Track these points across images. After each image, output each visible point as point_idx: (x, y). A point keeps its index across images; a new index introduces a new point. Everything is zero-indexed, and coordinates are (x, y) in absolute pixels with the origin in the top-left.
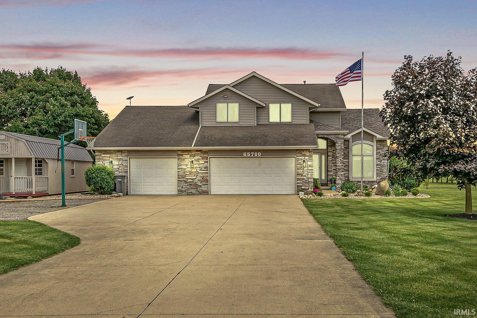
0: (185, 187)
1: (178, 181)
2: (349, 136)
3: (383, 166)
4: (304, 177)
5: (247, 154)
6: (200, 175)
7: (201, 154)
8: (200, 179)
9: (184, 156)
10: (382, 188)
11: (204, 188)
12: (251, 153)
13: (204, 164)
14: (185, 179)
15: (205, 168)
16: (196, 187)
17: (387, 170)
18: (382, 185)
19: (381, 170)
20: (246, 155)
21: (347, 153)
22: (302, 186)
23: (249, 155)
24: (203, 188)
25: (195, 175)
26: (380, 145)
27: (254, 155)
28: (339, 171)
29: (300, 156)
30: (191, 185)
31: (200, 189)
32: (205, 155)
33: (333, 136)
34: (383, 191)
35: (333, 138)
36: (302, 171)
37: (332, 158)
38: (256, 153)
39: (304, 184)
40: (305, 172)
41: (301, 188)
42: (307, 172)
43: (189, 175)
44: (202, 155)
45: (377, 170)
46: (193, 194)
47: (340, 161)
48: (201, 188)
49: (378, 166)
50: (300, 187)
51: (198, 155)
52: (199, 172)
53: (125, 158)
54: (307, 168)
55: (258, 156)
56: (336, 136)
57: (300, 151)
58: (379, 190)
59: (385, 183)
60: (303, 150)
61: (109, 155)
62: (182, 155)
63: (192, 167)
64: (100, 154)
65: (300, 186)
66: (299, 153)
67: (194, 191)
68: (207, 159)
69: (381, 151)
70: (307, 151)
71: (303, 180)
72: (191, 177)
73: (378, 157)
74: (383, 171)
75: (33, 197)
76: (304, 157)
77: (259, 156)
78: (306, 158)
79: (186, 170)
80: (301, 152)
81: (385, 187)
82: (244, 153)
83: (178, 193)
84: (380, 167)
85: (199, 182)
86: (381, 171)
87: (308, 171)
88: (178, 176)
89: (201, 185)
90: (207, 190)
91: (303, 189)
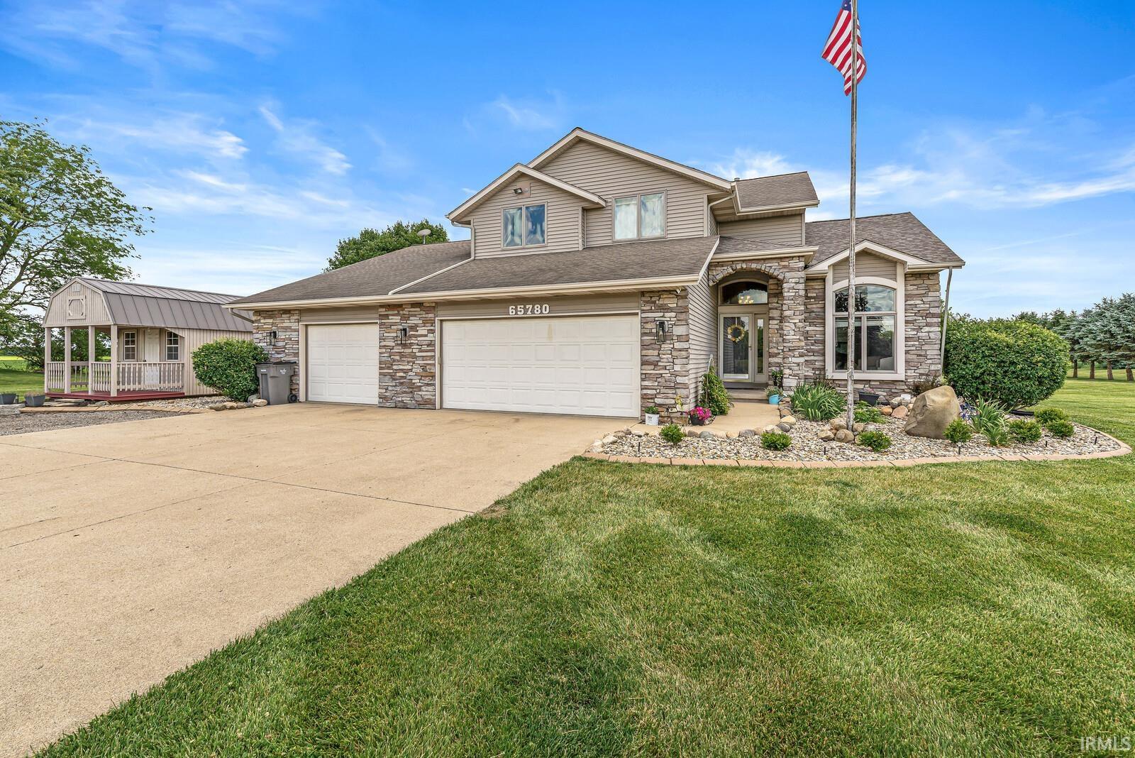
0: (390, 388)
1: (380, 374)
2: (823, 266)
3: (923, 342)
4: (661, 372)
5: (516, 309)
6: (420, 362)
7: (422, 312)
8: (419, 370)
9: (390, 317)
10: (933, 412)
11: (426, 393)
12: (527, 307)
13: (426, 336)
14: (392, 371)
15: (428, 345)
16: (411, 390)
17: (938, 352)
18: (933, 401)
19: (919, 352)
20: (514, 311)
21: (819, 310)
22: (655, 396)
23: (521, 311)
24: (424, 393)
25: (408, 362)
26: (916, 287)
27: (533, 312)
28: (790, 353)
29: (650, 311)
30: (402, 384)
31: (417, 395)
32: (430, 315)
33: (774, 265)
34: (938, 425)
35: (775, 269)
36: (656, 353)
37: (780, 322)
38: (537, 307)
39: (663, 391)
40: (664, 356)
41: (654, 402)
42: (670, 356)
43: (398, 361)
44: (424, 316)
45: (907, 352)
46: (405, 407)
47: (794, 328)
48: (420, 393)
49: (912, 343)
50: (651, 399)
51: (415, 316)
52: (417, 354)
53: (294, 326)
54: (672, 346)
55: (541, 312)
56: (783, 264)
57: (651, 297)
58: (920, 418)
59: (944, 395)
60: (660, 293)
61: (271, 321)
62: (387, 316)
63: (403, 342)
64: (259, 318)
65: (650, 397)
66: (647, 302)
67: (407, 399)
68: (433, 323)
69: (920, 302)
70: (671, 296)
71: (659, 380)
72: (401, 367)
73: (910, 319)
74: (925, 356)
75: (111, 403)
76: (661, 314)
77: (546, 313)
78: (666, 315)
79: (394, 351)
80: (653, 299)
81: (944, 410)
82: (510, 308)
83: (380, 403)
84: (917, 343)
85: (416, 377)
86: (920, 355)
87: (675, 353)
88: (380, 362)
89: (420, 384)
90: (432, 398)
91: (660, 405)
